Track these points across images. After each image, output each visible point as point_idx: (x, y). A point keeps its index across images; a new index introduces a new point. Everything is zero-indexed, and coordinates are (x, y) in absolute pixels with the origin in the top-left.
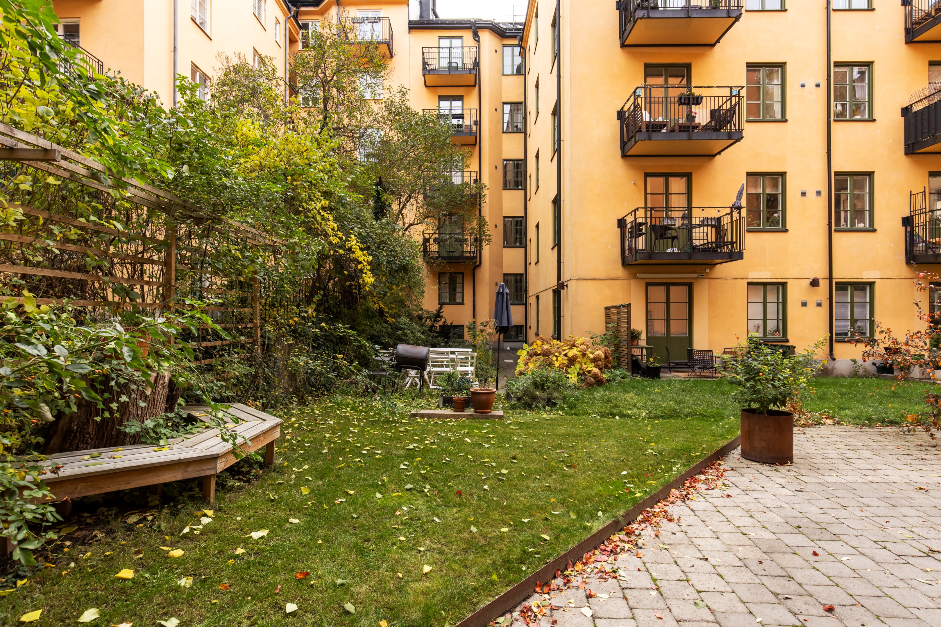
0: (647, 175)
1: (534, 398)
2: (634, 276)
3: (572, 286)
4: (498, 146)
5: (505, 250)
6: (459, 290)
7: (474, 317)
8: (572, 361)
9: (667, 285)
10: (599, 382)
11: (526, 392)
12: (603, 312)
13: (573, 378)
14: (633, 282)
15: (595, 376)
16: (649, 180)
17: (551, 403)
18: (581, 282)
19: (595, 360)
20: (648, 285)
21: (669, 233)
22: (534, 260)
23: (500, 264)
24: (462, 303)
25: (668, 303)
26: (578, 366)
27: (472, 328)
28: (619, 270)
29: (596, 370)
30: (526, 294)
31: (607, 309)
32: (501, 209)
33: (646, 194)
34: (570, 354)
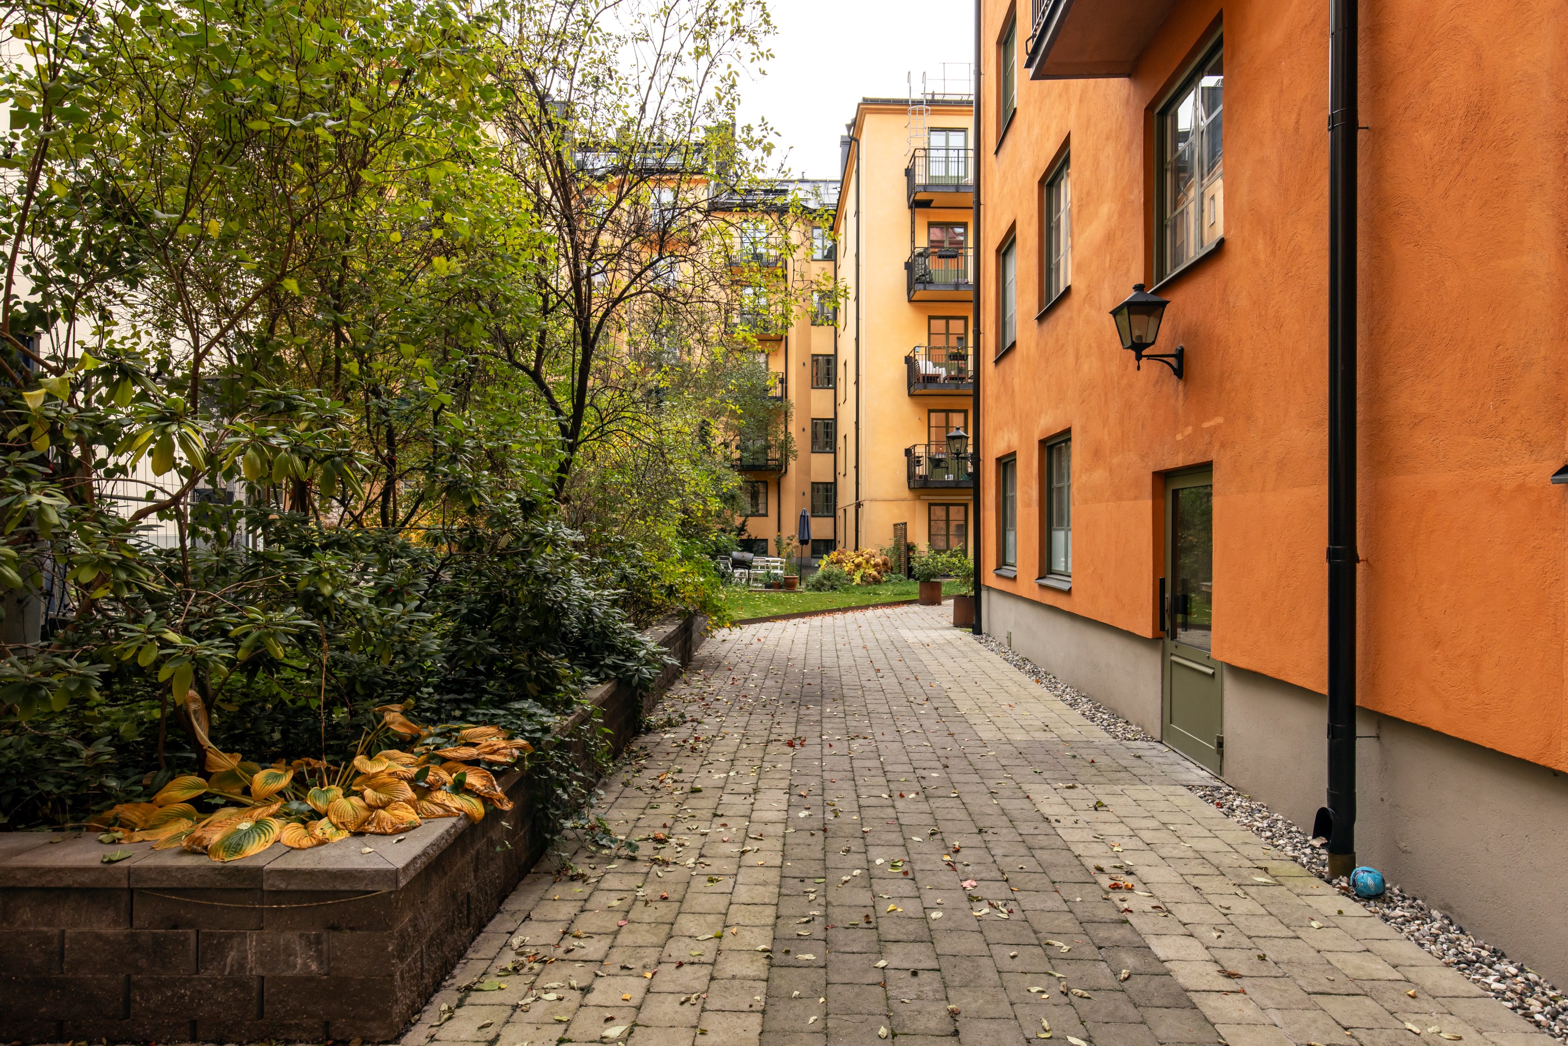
0: (930, 411)
1: (823, 585)
2: (918, 498)
3: (866, 505)
4: (806, 340)
5: (813, 455)
6: (761, 500)
7: (779, 530)
8: (858, 566)
9: (947, 505)
10: (877, 581)
11: (818, 581)
12: (892, 528)
13: (857, 578)
14: (917, 502)
15: (874, 578)
16: (933, 415)
17: (833, 588)
18: (873, 503)
19: (875, 566)
20: (930, 505)
21: (943, 464)
22: (842, 473)
23: (808, 472)
24: (766, 515)
25: (948, 521)
26: (862, 570)
27: (778, 542)
28: (906, 493)
29: (875, 573)
30: (835, 506)
31: (895, 525)
32: (809, 410)
33: (929, 427)
34: (856, 561)
